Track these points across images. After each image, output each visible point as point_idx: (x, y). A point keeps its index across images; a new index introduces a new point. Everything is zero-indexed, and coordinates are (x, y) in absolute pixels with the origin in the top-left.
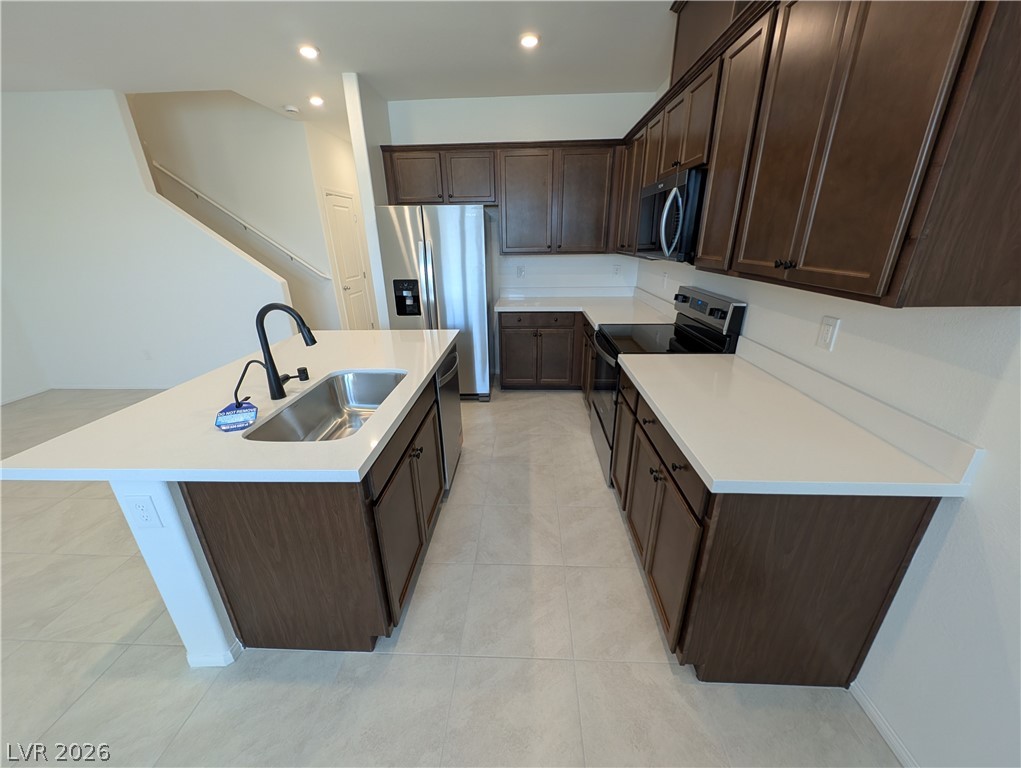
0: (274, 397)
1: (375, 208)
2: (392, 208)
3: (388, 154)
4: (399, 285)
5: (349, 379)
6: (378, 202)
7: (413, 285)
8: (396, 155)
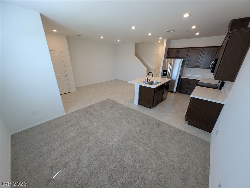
0: (147, 81)
1: (164, 59)
2: (167, 59)
3: (168, 50)
4: (164, 71)
5: (154, 82)
6: (164, 58)
7: (167, 71)
8: (170, 50)
